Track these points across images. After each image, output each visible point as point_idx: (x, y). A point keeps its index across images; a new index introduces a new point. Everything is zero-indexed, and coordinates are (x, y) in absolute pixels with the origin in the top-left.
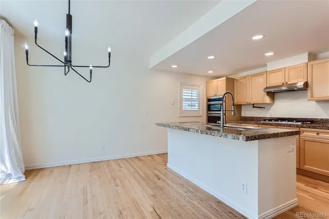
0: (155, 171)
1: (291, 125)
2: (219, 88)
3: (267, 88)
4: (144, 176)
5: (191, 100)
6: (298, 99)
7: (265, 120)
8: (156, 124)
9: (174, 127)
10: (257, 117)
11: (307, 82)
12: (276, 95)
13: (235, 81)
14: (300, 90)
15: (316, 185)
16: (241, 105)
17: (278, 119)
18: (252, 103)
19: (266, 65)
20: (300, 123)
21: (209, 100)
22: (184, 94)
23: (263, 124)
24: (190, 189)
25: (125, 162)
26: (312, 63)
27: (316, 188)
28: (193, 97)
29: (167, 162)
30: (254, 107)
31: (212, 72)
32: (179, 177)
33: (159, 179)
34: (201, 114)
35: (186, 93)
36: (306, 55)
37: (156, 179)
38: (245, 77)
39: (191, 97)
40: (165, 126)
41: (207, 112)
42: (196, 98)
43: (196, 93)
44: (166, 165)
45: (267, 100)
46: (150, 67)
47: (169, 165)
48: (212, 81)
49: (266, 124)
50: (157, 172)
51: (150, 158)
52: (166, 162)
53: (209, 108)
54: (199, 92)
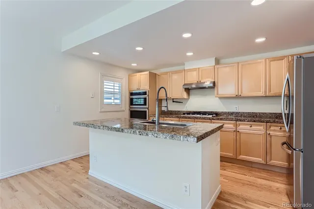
0: (73, 185)
1: (205, 118)
2: (141, 82)
3: (185, 85)
4: (56, 196)
5: (114, 93)
6: (206, 95)
7: (184, 114)
8: (74, 123)
9: (101, 127)
10: (176, 111)
11: (214, 82)
12: (191, 92)
13: (157, 76)
14: (209, 88)
15: (224, 167)
16: (162, 99)
17: (194, 113)
18: (172, 98)
19: (184, 64)
20: (211, 116)
21: (132, 94)
22: (105, 86)
23: (183, 117)
24: (124, 201)
25: (23, 179)
26: (218, 66)
27: (225, 170)
28: (115, 90)
29: (89, 168)
30: (173, 102)
31: (136, 65)
32: (107, 186)
33: (82, 196)
34: (123, 108)
35: (109, 86)
36: (214, 59)
37: (76, 198)
38: (166, 73)
39: (113, 90)
40: (87, 125)
41: (129, 107)
42: (118, 91)
43: (118, 85)
44: (87, 172)
45: (185, 95)
46: (62, 51)
47: (91, 172)
48: (135, 74)
49: (186, 118)
50: (75, 185)
51: (63, 166)
52: (86, 169)
53: (131, 102)
54: (122, 85)
